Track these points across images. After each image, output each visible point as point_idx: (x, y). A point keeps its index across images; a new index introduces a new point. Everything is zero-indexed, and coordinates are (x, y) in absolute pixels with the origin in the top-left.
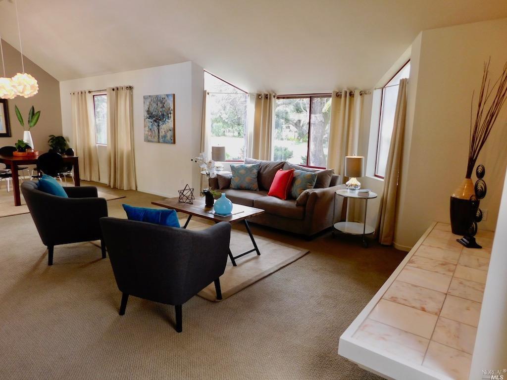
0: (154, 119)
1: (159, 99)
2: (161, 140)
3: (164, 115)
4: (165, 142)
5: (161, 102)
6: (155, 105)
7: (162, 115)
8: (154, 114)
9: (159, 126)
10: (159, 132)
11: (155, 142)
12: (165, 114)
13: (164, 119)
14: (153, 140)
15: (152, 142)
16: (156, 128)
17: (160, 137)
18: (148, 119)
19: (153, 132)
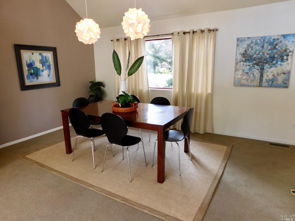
0: (254, 62)
1: (267, 40)
2: (264, 83)
3: (274, 57)
4: (271, 86)
5: (271, 44)
6: (258, 48)
7: (270, 57)
8: (255, 56)
9: (262, 69)
10: (262, 76)
11: (254, 86)
12: (276, 56)
13: (274, 62)
14: (250, 84)
15: (248, 86)
16: (256, 72)
17: (264, 80)
18: (242, 63)
19: (251, 76)
